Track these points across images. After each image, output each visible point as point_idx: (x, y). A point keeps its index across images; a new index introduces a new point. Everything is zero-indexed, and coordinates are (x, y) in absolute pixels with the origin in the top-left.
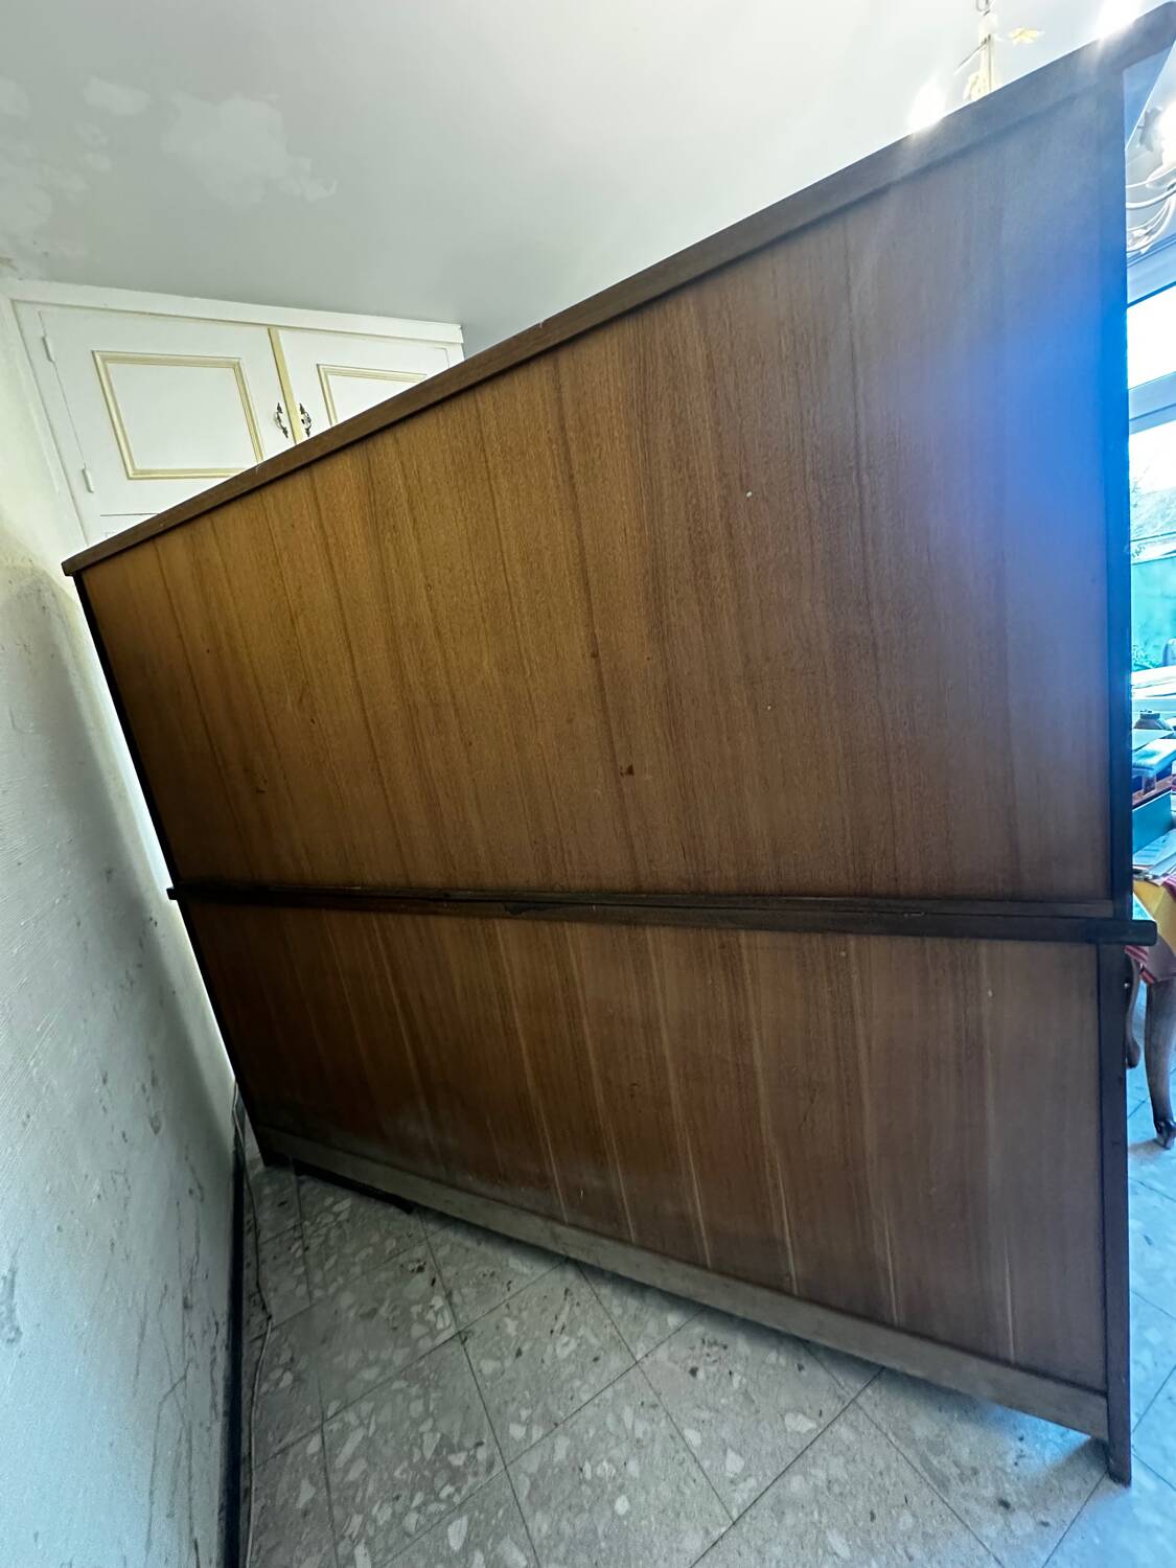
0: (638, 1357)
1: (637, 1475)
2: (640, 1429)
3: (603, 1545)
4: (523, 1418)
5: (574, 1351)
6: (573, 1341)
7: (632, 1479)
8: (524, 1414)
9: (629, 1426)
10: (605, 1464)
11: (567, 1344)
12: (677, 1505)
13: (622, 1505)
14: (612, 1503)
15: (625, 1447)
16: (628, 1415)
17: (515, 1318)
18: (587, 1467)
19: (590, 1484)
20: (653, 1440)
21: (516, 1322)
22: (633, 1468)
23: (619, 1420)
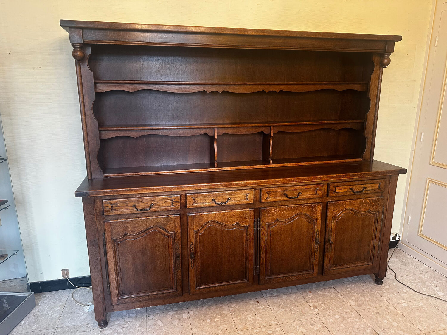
0: (239, 332)
1: (213, 324)
2: (221, 328)
3: (204, 316)
4: (236, 307)
5: (248, 319)
6: (251, 319)
7: (212, 324)
8: (237, 307)
9: (223, 325)
10: (218, 319)
11: (251, 318)
12: (202, 330)
13: (209, 320)
14: (210, 319)
15: (219, 324)
16: (226, 326)
17: (263, 309)
18: (219, 316)
19: (216, 316)
20: (217, 329)
21: (262, 308)
22: (214, 324)
23: (226, 324)
